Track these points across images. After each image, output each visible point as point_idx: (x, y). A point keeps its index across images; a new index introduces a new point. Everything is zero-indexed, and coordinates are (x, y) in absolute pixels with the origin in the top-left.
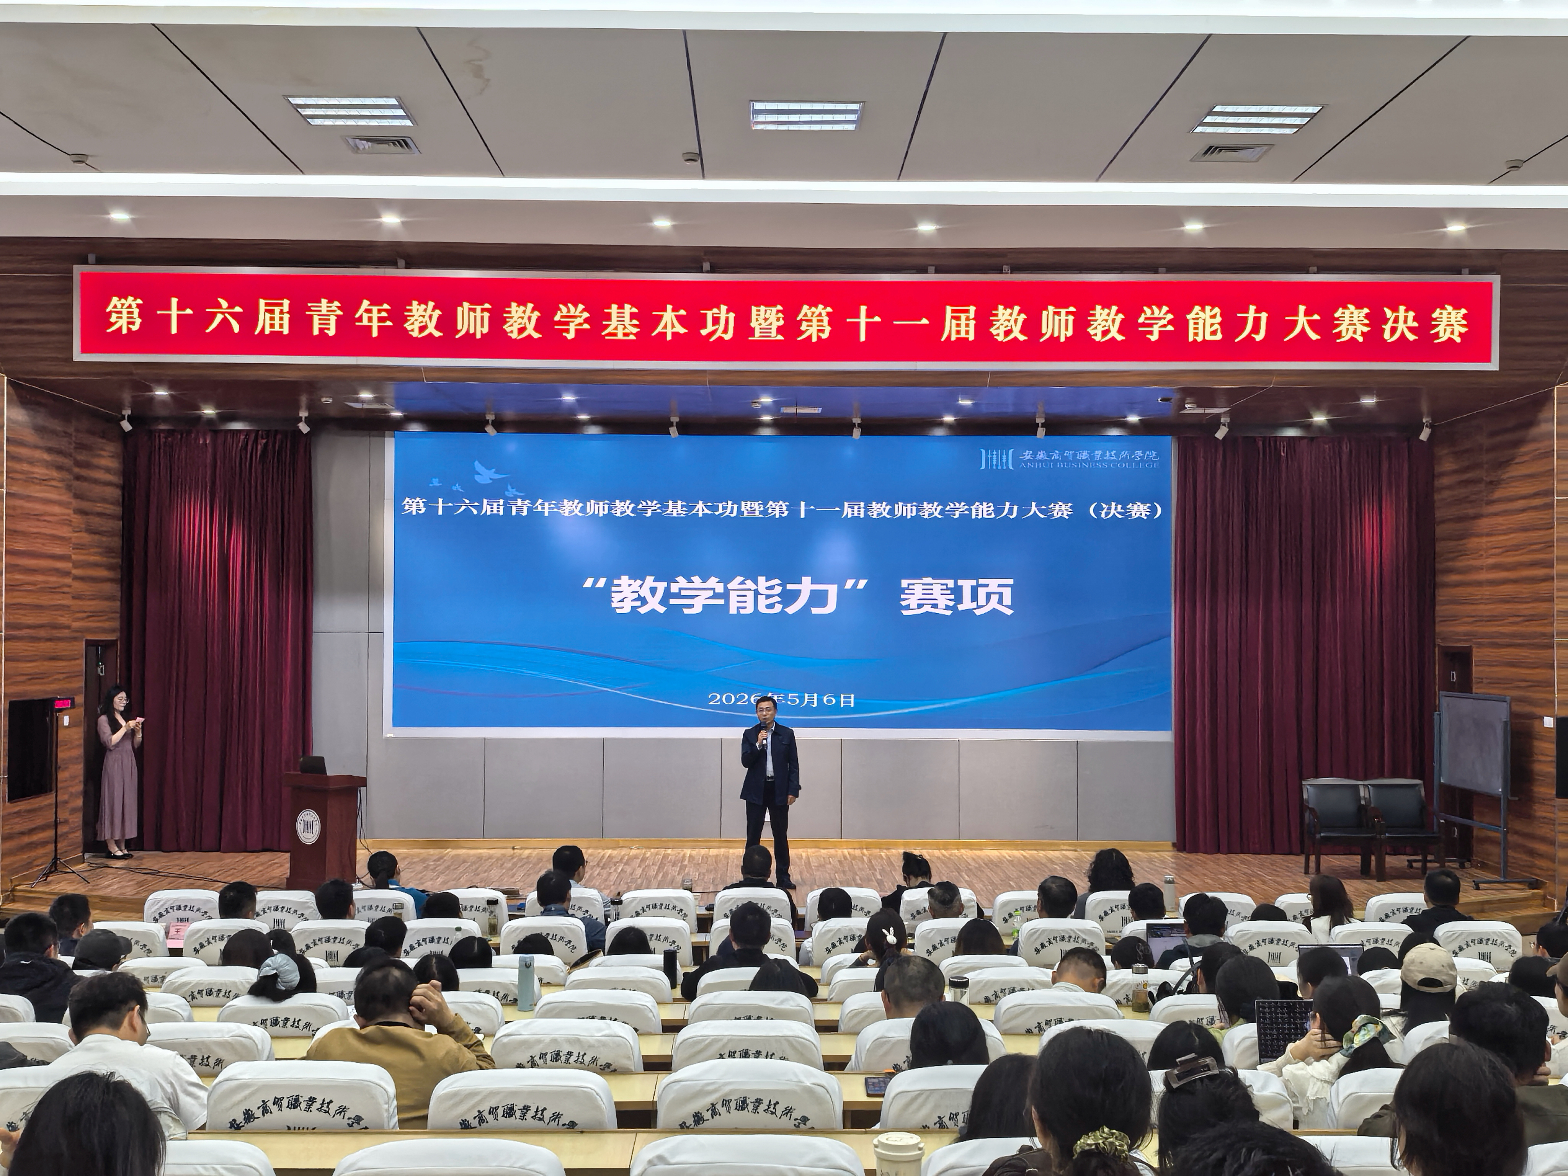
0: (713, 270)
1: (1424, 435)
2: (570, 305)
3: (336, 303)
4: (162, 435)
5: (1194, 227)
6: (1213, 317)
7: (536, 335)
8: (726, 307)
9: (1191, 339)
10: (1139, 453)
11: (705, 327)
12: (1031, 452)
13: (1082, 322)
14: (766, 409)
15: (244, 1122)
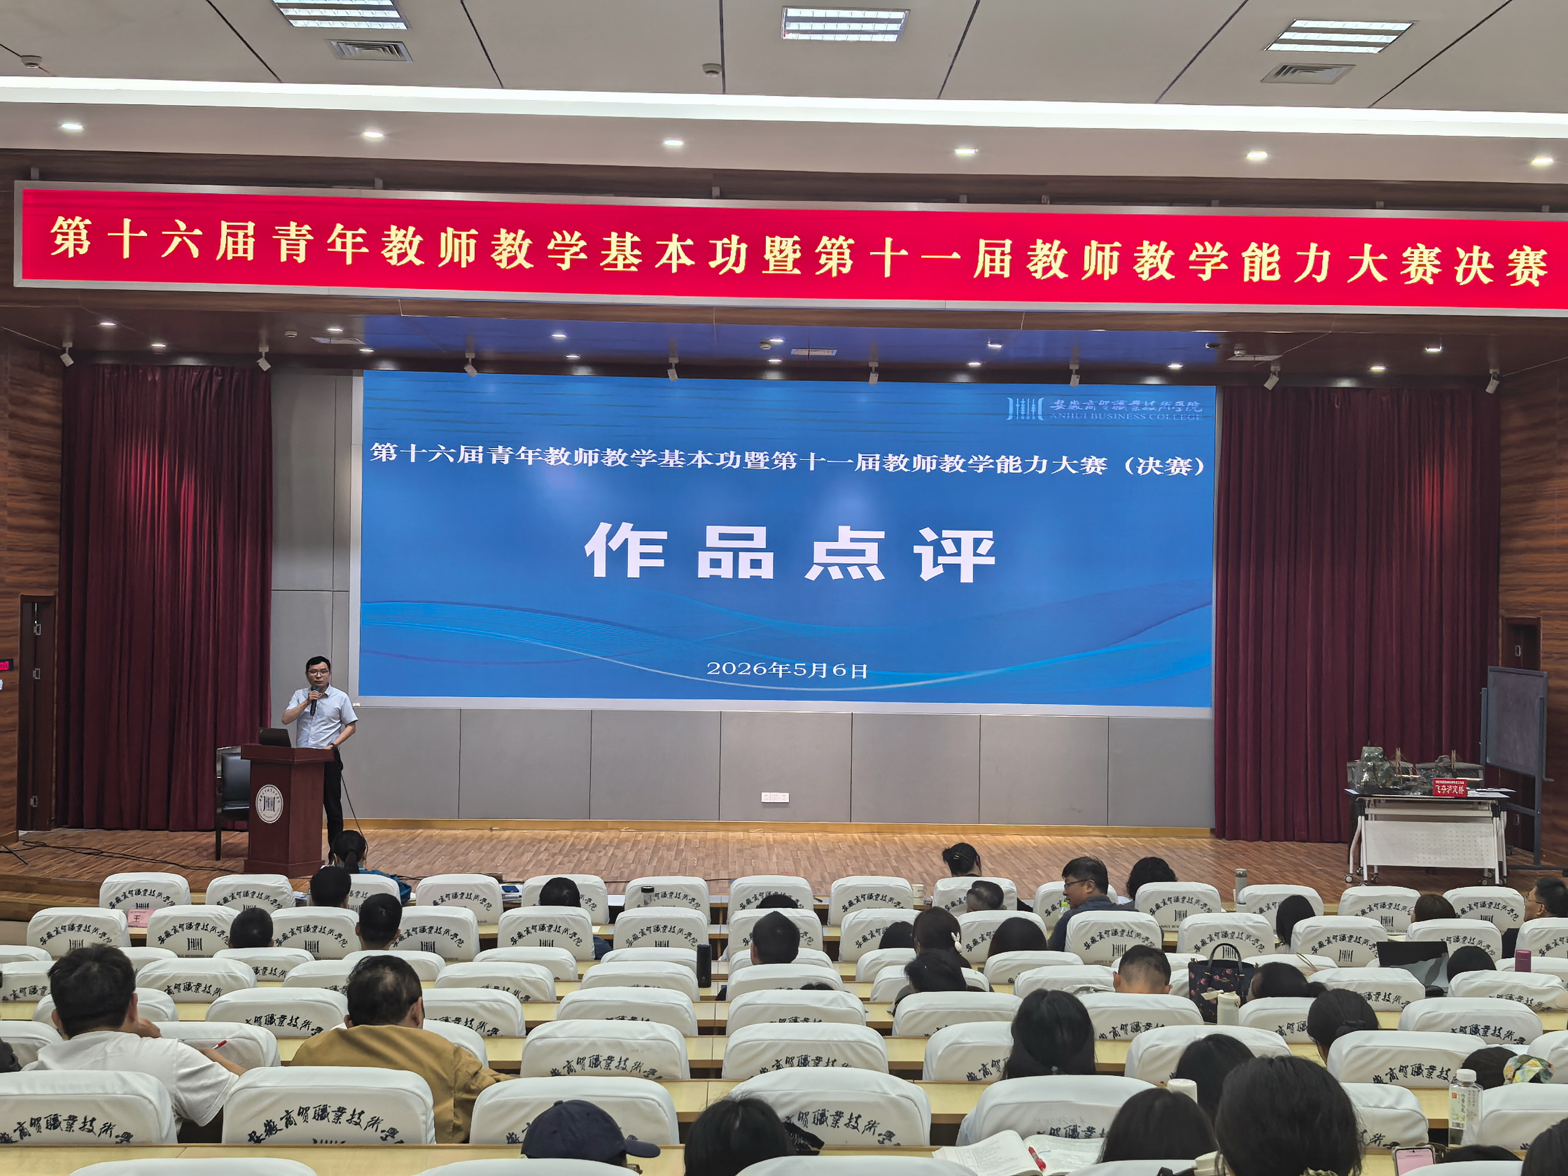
0: (722, 196)
1: (1491, 389)
2: (565, 232)
3: (307, 227)
4: (106, 371)
5: (1257, 156)
6: (1271, 255)
7: (527, 265)
8: (738, 237)
9: (1246, 278)
10: (1181, 403)
11: (714, 259)
12: (1063, 402)
13: (1128, 260)
14: (775, 351)
15: (265, 1134)
